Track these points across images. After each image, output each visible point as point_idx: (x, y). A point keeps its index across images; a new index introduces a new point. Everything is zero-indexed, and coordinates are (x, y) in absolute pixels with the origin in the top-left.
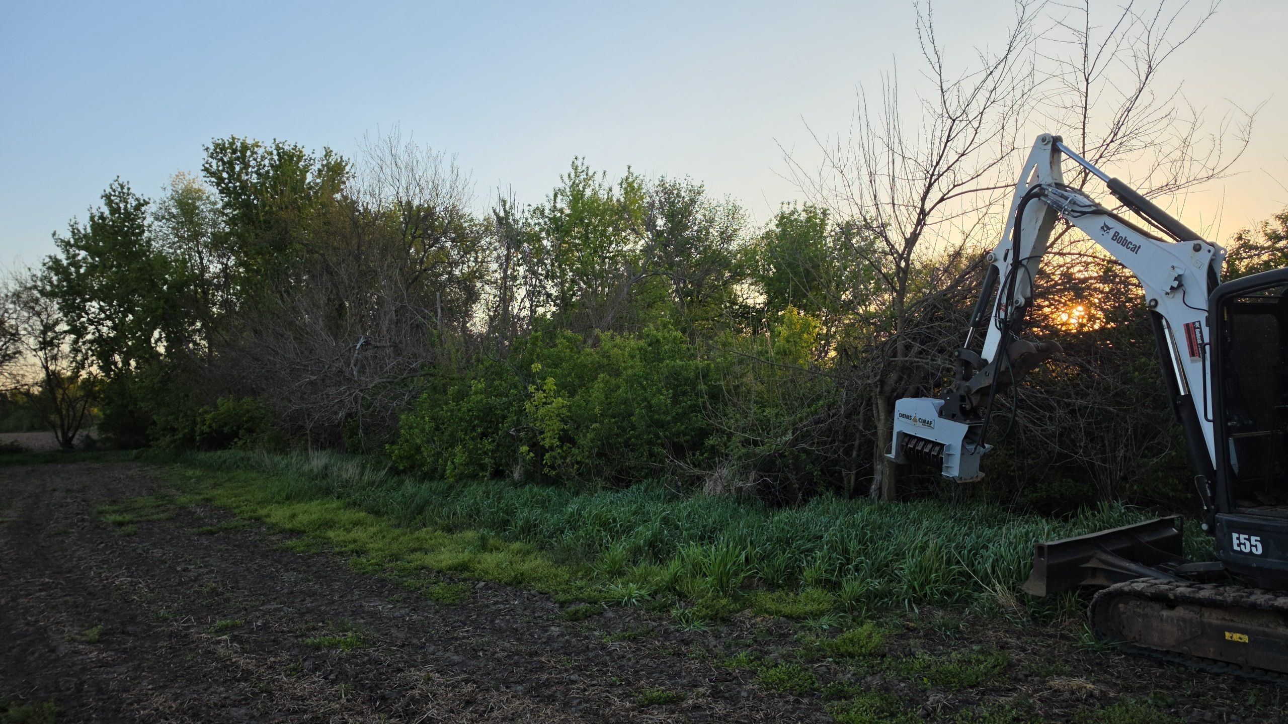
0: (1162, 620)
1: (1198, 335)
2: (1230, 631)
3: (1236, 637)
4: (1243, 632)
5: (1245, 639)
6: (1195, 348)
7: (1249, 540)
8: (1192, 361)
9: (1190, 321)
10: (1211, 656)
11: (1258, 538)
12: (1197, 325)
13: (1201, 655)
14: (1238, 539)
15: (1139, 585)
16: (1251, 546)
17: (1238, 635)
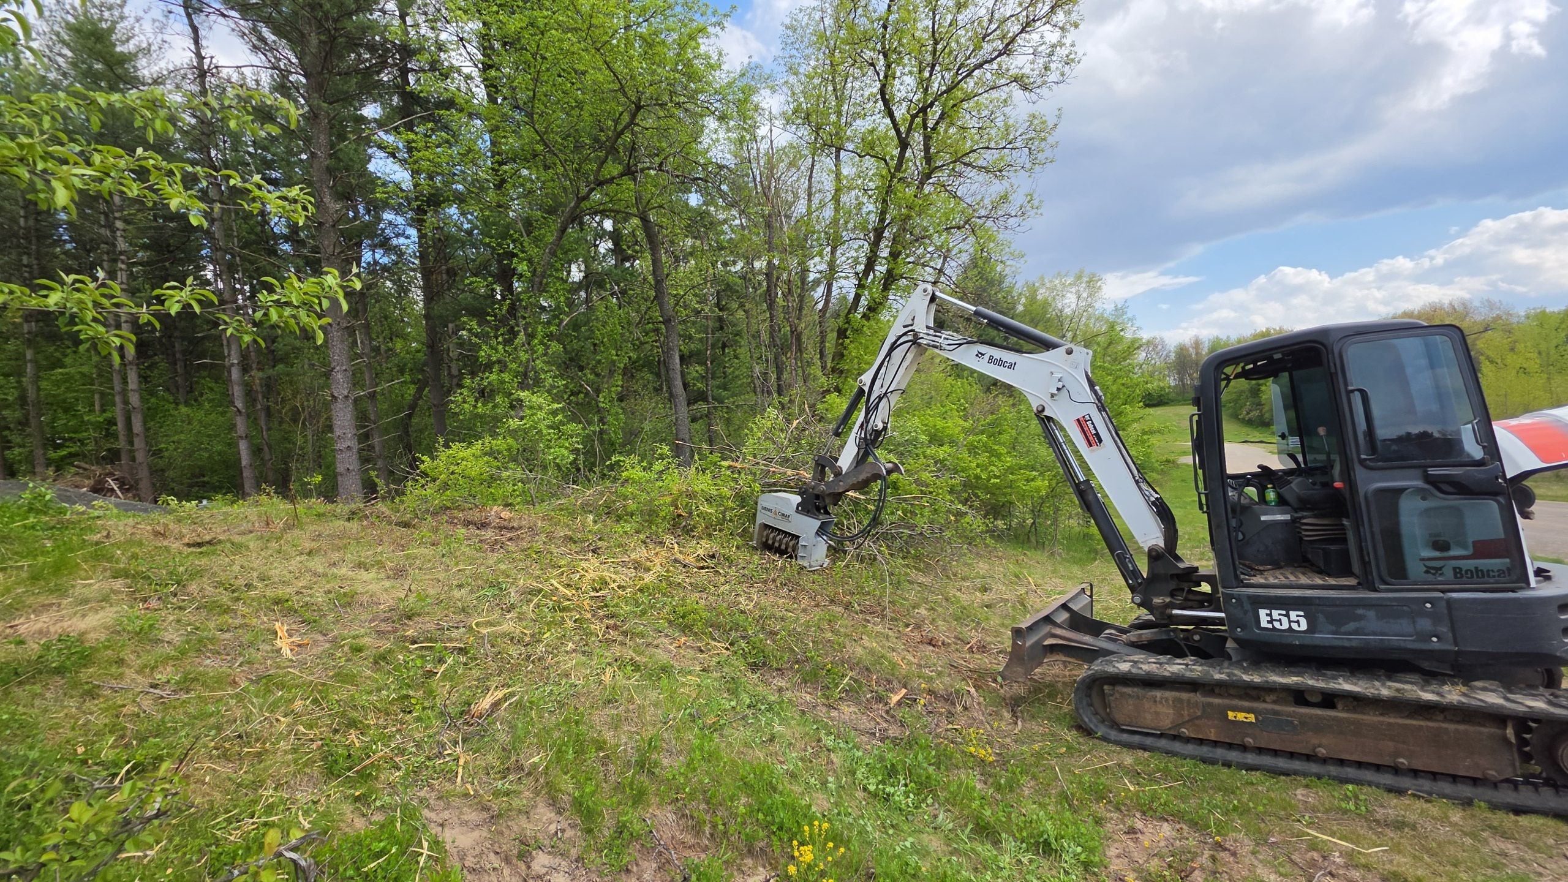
0: (1155, 701)
1: (1091, 427)
2: (1233, 711)
3: (1241, 716)
4: (1249, 711)
5: (1251, 718)
6: (1091, 438)
7: (1287, 615)
8: (1092, 451)
9: (1080, 416)
10: (1213, 738)
11: (1302, 613)
12: (1087, 418)
13: (1201, 736)
14: (1270, 615)
15: (1124, 667)
16: (1290, 622)
17: (1244, 714)
